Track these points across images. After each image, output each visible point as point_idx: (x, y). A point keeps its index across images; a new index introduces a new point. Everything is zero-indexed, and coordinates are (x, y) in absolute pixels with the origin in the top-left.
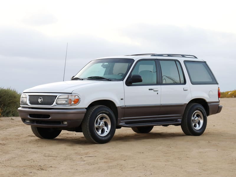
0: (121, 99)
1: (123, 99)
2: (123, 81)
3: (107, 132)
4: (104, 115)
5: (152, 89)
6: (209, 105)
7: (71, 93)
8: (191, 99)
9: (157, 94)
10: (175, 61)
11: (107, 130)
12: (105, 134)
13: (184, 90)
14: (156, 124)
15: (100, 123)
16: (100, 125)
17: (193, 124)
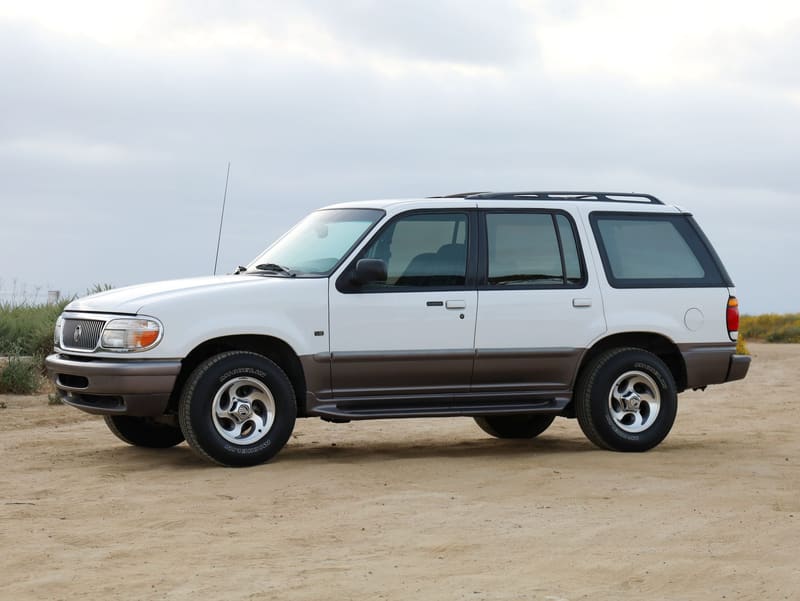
0: (317, 334)
1: (322, 333)
2: (329, 277)
3: (260, 431)
4: (250, 379)
5: (441, 304)
6: (684, 354)
7: (135, 315)
8: (604, 336)
9: (462, 317)
10: (553, 212)
11: (263, 426)
12: (255, 437)
13: (574, 306)
14: (458, 412)
15: (235, 404)
16: (236, 410)
17: (619, 416)
